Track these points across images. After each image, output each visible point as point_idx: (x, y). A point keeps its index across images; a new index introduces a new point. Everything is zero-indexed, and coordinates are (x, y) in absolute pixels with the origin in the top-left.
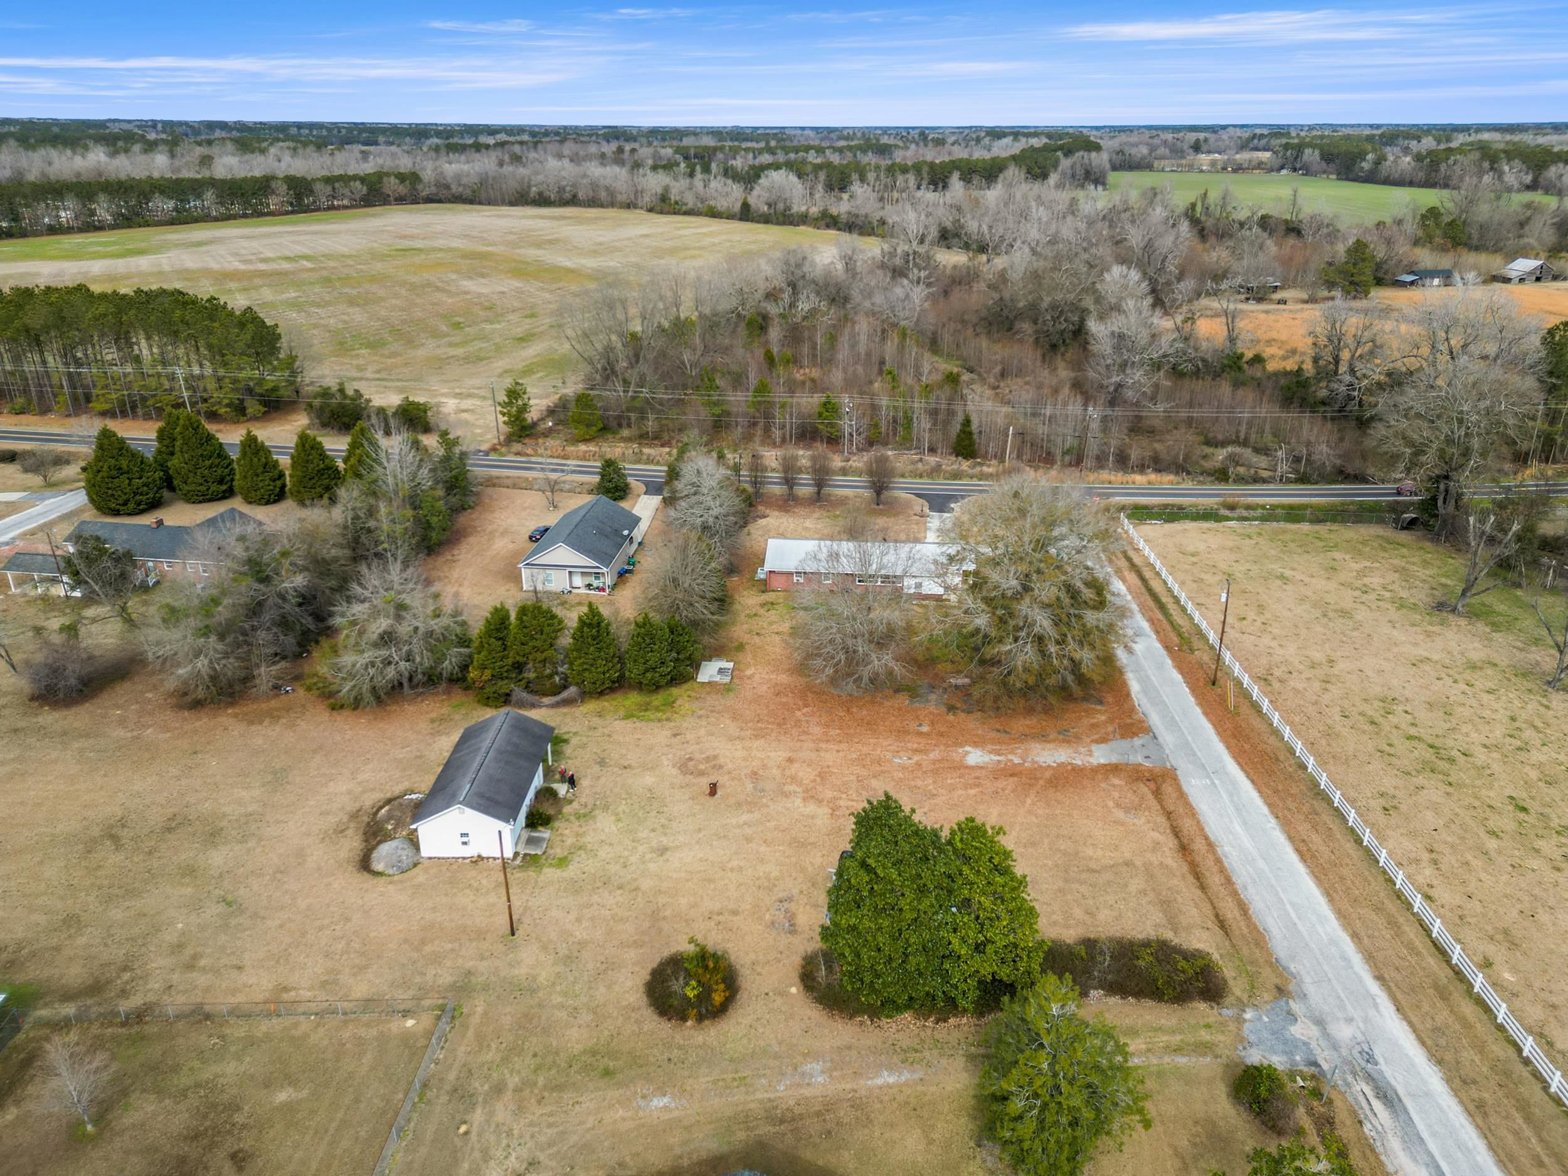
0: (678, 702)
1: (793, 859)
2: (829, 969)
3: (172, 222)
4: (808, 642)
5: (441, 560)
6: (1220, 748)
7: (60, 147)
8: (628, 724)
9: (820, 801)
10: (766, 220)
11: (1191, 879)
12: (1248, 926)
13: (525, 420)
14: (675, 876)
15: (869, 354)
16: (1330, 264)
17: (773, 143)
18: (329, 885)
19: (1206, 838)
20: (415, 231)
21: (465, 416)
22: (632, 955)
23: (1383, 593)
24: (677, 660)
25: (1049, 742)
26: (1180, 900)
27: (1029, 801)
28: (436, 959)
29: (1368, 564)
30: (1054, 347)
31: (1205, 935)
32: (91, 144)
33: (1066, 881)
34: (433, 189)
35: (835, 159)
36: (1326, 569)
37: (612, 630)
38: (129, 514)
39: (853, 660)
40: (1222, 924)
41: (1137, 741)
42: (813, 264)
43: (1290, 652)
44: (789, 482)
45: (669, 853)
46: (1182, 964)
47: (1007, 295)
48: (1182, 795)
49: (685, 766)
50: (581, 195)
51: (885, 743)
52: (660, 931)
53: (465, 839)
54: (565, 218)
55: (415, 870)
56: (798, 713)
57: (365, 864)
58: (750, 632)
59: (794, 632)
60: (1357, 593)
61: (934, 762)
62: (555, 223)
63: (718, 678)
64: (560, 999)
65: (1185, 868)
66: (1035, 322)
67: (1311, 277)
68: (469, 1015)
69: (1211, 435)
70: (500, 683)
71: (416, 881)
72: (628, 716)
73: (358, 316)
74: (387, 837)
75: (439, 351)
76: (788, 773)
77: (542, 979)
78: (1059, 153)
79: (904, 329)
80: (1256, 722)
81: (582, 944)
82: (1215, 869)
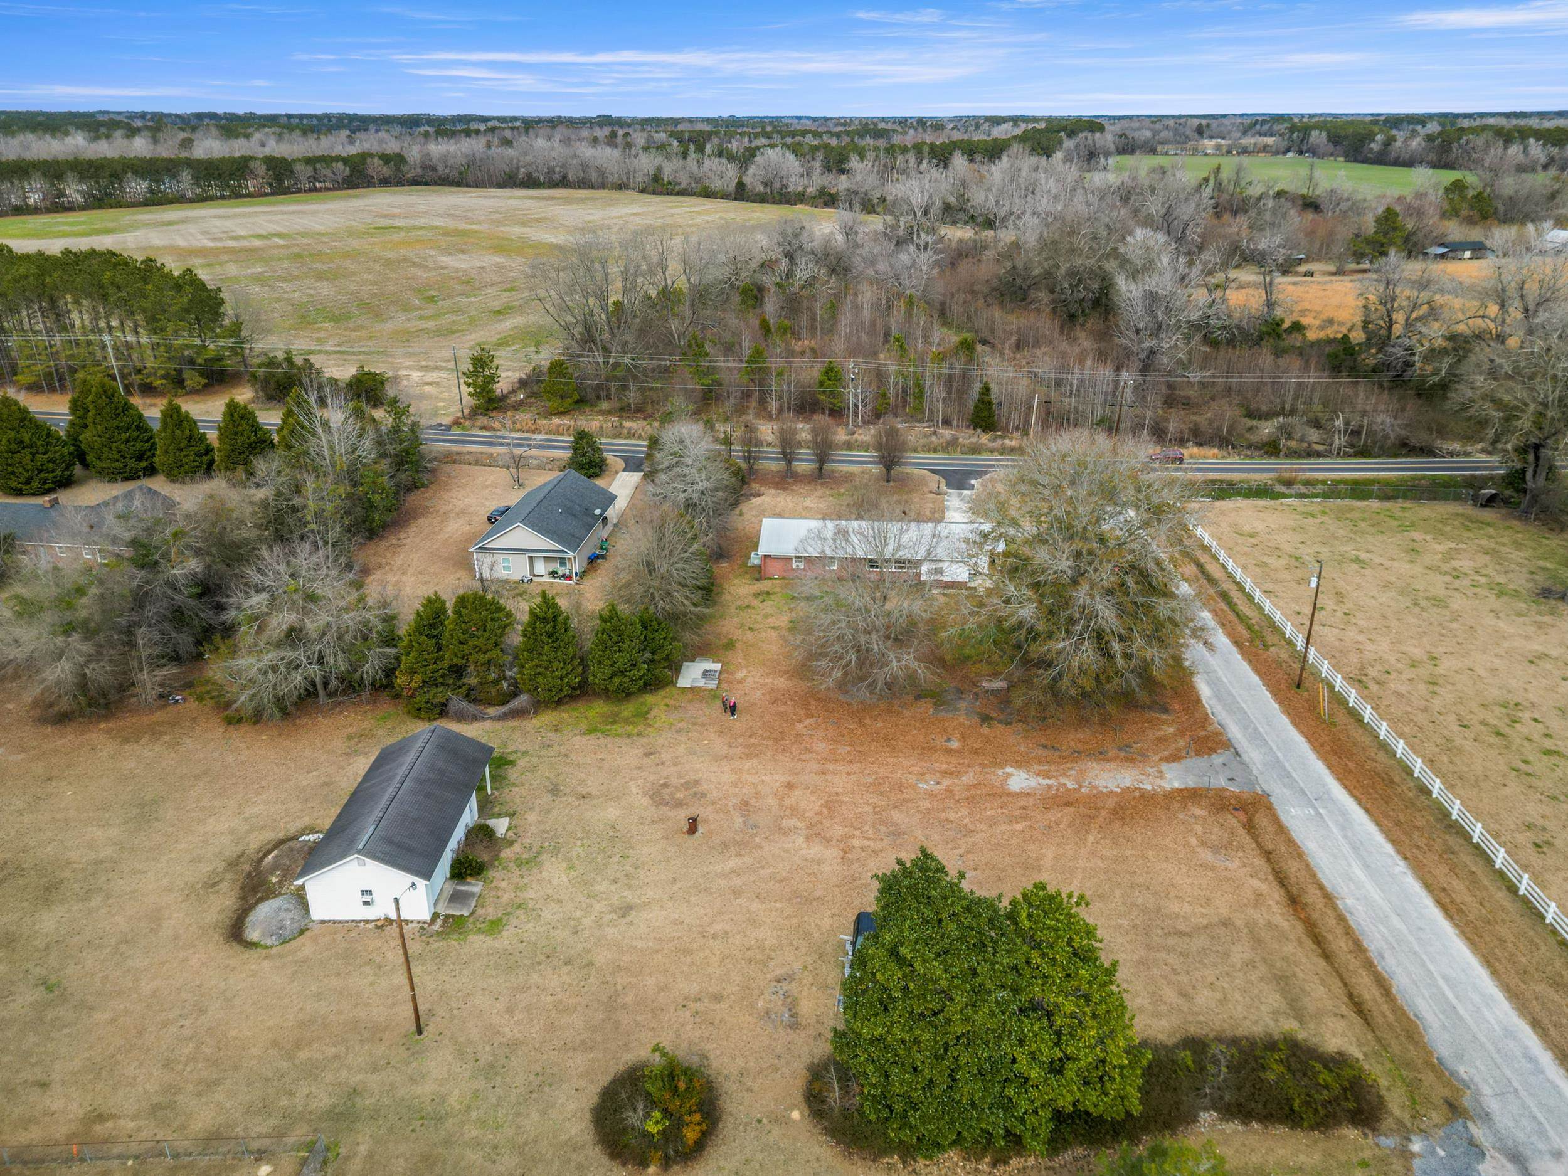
0: (653, 713)
1: (794, 921)
2: (845, 1091)
3: (146, 203)
4: (812, 639)
5: (384, 544)
6: (1319, 768)
7: (40, 133)
8: (589, 741)
9: (829, 840)
10: (762, 199)
11: (1309, 944)
12: (1394, 1011)
13: (492, 391)
14: (639, 945)
15: (873, 324)
16: (1357, 236)
17: (769, 129)
18: (185, 960)
19: (1321, 887)
20: (397, 211)
21: (427, 388)
22: (579, 1061)
23: (1477, 578)
24: (652, 661)
25: (1109, 760)
26: (1301, 975)
27: (1091, 838)
28: (312, 1071)
29: (1453, 545)
30: (1072, 317)
31: (1340, 1025)
32: (71, 129)
33: (1148, 947)
34: (419, 171)
35: (834, 142)
36: (1407, 552)
37: (574, 624)
38: (34, 495)
39: (866, 661)
40: (1359, 1008)
41: (1217, 759)
42: (811, 234)
43: (1382, 646)
44: (788, 456)
45: (634, 913)
46: (1325, 1077)
47: (1020, 264)
48: (1281, 829)
49: (658, 795)
50: (571, 177)
51: (906, 763)
52: (617, 1025)
53: (367, 898)
54: (553, 198)
55: (302, 939)
56: (799, 726)
57: (236, 932)
58: (742, 626)
59: (793, 627)
60: (1448, 578)
61: (969, 788)
62: (543, 203)
63: (702, 683)
64: (475, 1133)
65: (1300, 928)
66: (1052, 291)
67: (1339, 249)
68: (347, 1158)
69: (1254, 406)
70: (434, 690)
71: (300, 955)
72: (590, 731)
73: (325, 289)
74: (271, 893)
75: (408, 325)
76: (787, 802)
77: (454, 1101)
78: (1062, 134)
79: (911, 297)
80: (1357, 734)
81: (513, 1046)
82: (1339, 930)
